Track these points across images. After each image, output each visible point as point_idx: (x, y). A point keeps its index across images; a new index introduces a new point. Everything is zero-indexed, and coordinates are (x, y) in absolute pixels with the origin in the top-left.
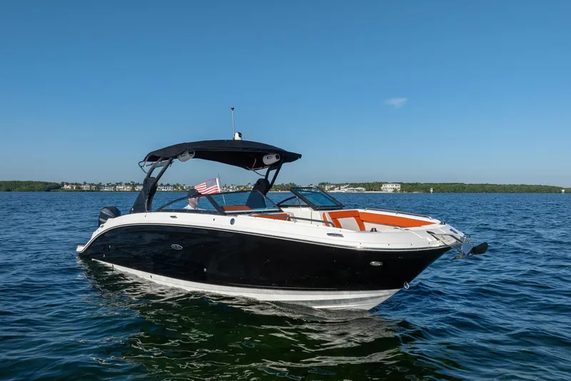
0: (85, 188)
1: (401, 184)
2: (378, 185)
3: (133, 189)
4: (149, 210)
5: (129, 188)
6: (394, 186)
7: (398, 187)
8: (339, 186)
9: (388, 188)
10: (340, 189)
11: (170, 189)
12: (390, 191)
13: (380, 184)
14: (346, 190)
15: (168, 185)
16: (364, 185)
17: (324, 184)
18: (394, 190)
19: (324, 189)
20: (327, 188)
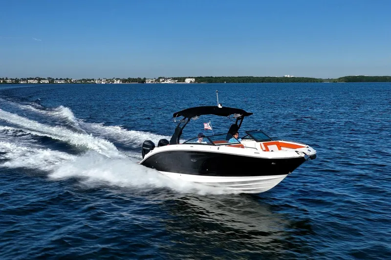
0: (8, 81)
1: (195, 78)
2: (183, 79)
3: (39, 83)
5: (36, 82)
6: (191, 80)
7: (193, 80)
8: (167, 79)
9: (188, 81)
11: (63, 82)
13: (185, 78)
15: (61, 79)
16: (177, 79)
17: (160, 78)
18: (191, 81)
19: (159, 81)
20: (161, 80)
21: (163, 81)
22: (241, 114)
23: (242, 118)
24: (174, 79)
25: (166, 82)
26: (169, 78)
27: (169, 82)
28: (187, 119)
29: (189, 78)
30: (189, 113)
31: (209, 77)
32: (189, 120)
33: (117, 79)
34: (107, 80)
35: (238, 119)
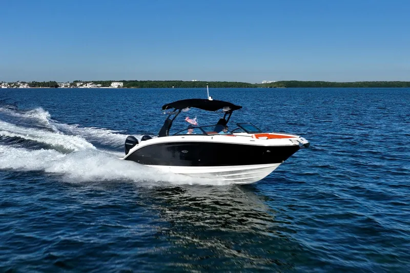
1: (124, 82)
2: (109, 83)
4: (168, 135)
6: (119, 84)
7: (121, 84)
8: (86, 83)
9: (115, 85)
10: (86, 86)
12: (116, 87)
14: (90, 86)
16: (100, 82)
17: (77, 82)
18: (119, 86)
19: (76, 86)
20: (78, 84)
21: (81, 85)
22: (230, 108)
23: (230, 112)
24: (96, 83)
25: (84, 87)
26: (90, 82)
27: (89, 86)
28: (178, 110)
29: (117, 81)
30: (180, 105)
31: (134, 81)
32: (180, 112)
33: (24, 83)
34: (10, 84)
35: (227, 113)
